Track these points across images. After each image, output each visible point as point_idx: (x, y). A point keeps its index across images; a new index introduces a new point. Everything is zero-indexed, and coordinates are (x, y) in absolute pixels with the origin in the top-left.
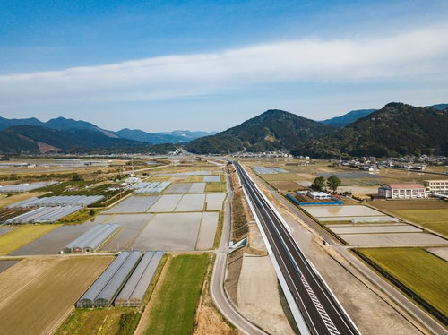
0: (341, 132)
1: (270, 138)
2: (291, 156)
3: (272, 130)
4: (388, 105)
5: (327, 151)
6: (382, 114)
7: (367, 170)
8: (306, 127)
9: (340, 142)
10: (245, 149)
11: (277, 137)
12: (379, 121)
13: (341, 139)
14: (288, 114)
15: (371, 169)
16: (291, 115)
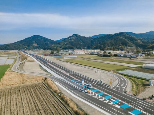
0: (60, 42)
1: (35, 45)
2: (43, 50)
3: (36, 42)
4: (74, 35)
5: (55, 48)
6: (72, 37)
7: (68, 51)
8: (48, 42)
9: (59, 45)
10: (25, 49)
11: (38, 44)
12: (71, 39)
13: (60, 44)
14: (42, 37)
15: (69, 51)
16: (43, 37)
